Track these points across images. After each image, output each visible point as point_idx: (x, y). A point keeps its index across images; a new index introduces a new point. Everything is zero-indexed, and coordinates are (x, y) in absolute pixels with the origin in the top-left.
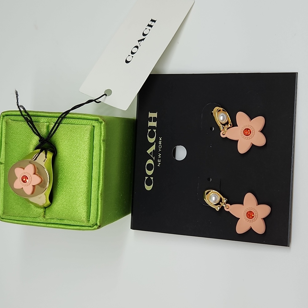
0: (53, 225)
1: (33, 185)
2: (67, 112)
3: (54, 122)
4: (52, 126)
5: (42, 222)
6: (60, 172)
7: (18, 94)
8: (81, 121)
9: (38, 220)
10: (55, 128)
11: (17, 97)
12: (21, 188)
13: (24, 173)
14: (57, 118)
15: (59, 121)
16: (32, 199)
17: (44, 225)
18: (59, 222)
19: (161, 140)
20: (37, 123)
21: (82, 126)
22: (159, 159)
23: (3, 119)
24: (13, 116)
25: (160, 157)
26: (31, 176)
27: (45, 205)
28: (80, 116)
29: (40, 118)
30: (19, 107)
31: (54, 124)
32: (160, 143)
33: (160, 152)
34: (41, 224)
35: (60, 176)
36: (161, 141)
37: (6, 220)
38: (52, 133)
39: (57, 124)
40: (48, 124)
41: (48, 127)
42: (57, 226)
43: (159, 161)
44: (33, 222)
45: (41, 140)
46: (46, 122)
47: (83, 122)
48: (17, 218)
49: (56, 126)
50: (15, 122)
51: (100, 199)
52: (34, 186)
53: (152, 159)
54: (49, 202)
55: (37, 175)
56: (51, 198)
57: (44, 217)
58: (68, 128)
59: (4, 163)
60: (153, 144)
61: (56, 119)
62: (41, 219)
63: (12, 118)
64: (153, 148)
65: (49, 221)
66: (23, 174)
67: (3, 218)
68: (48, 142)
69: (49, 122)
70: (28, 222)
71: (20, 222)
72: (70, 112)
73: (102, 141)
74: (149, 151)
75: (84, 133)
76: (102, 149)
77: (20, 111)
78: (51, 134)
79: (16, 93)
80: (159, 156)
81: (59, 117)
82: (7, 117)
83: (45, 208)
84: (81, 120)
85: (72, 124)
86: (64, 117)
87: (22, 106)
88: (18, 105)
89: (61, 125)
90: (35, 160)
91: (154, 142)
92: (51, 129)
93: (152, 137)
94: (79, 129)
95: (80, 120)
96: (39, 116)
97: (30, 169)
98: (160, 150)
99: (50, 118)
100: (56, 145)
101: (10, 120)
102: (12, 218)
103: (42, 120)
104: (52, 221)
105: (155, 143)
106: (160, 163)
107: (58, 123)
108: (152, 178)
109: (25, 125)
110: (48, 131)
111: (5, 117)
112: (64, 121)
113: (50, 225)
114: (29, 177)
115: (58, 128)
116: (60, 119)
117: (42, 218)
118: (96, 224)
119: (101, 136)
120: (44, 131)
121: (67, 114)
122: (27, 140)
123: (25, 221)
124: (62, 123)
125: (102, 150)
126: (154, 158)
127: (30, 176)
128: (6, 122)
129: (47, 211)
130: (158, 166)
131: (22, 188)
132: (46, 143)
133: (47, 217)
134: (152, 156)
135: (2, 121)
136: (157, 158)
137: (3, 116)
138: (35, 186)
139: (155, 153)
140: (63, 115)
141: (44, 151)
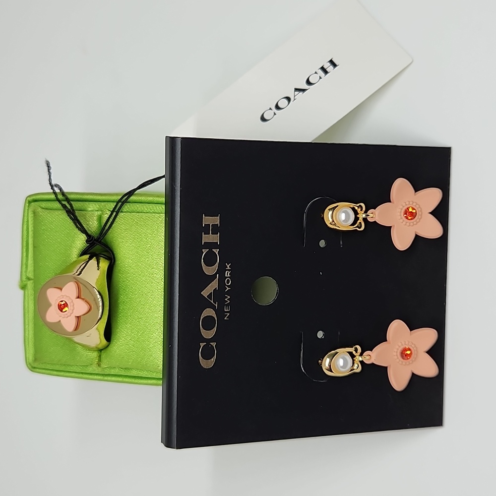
0: (114, 379)
1: (76, 316)
2: (131, 193)
3: (110, 211)
4: (106, 216)
5: (97, 372)
6: (121, 291)
7: (51, 166)
8: (153, 207)
9: (90, 370)
10: (111, 220)
11: (49, 170)
12: (58, 320)
13: (62, 297)
14: (115, 204)
15: (118, 207)
16: (77, 339)
17: (99, 377)
18: (123, 373)
19: (228, 268)
20: (83, 212)
21: (154, 216)
22: (226, 305)
23: (29, 206)
24: (45, 202)
25: (229, 302)
26: (72, 302)
27: (100, 347)
28: (150, 199)
29: (87, 203)
30: (52, 188)
31: (109, 213)
32: (227, 274)
33: (228, 293)
34: (96, 377)
35: (122, 298)
36: (229, 270)
37: (40, 371)
38: (107, 228)
39: (114, 214)
40: (99, 213)
41: (100, 218)
42: (120, 379)
43: (227, 310)
44: (82, 373)
45: (89, 240)
46: (97, 211)
47: (156, 208)
48: (57, 367)
49: (113, 216)
50: (48, 211)
52: (78, 317)
53: (213, 307)
54: (104, 342)
55: (83, 299)
56: (108, 334)
57: (99, 365)
58: (132, 219)
59: (33, 278)
60: (213, 278)
61: (113, 205)
62: (94, 369)
63: (44, 204)
64: (214, 285)
65: (107, 372)
66: (60, 299)
67: (35, 368)
68: (100, 242)
69: (101, 211)
70: (75, 372)
71: (62, 373)
72: (135, 193)
74: (205, 293)
75: (158, 227)
77: (55, 193)
78: (105, 229)
79: (48, 164)
80: (226, 299)
81: (117, 201)
82: (36, 203)
83: (101, 350)
84: (154, 205)
85: (138, 212)
86: (126, 201)
87: (58, 185)
88: (50, 184)
89: (121, 214)
90: (79, 275)
91: (216, 274)
92: (104, 222)
93: (210, 263)
94: (150, 221)
95: (151, 206)
96: (86, 201)
97: (70, 290)
98: (228, 289)
99: (103, 204)
100: (114, 247)
101: (40, 209)
102: (48, 367)
103: (91, 207)
104: (113, 372)
105: (218, 275)
106: (228, 314)
107: (116, 212)
108: (214, 344)
109: (63, 216)
110: (101, 225)
111: (32, 203)
112: (126, 207)
113: (109, 378)
114: (70, 303)
115: (116, 220)
116: (120, 204)
117: (96, 367)
120: (93, 226)
121: (130, 197)
122: (68, 241)
123: (71, 372)
124: (122, 212)
126: (217, 305)
127: (70, 301)
128: (34, 213)
129: (104, 355)
130: (225, 319)
131: (60, 321)
132: (97, 244)
133: (104, 366)
134: (212, 302)
135: (28, 210)
136: (222, 304)
137: (30, 202)
138: (80, 316)
139: (218, 294)
140: (124, 199)
141: (95, 257)
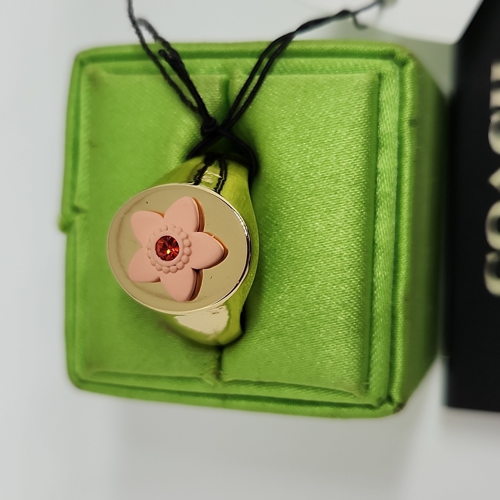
0: (244, 403)
1: (194, 270)
2: (286, 39)
3: (246, 72)
4: (239, 83)
5: (210, 391)
8: (335, 64)
9: (196, 385)
10: (250, 89)
12: (155, 278)
13: (164, 228)
14: (256, 60)
15: (262, 66)
23: (81, 72)
24: (114, 62)
26: (188, 238)
27: (223, 340)
30: (134, 23)
31: (246, 76)
34: (207, 400)
39: (257, 77)
41: (226, 86)
44: (179, 392)
45: (208, 125)
46: (220, 74)
47: (342, 65)
48: (130, 381)
49: (255, 81)
50: (120, 76)
51: (400, 316)
52: (197, 271)
57: (219, 377)
59: (86, 208)
62: (207, 383)
63: (111, 66)
65: (232, 389)
67: (85, 382)
69: (228, 72)
71: (139, 393)
73: (406, 125)
75: (349, 98)
76: (408, 149)
81: (261, 53)
82: (96, 64)
83: (222, 349)
84: (335, 60)
88: (131, 16)
89: (270, 78)
92: (236, 93)
94: (331, 88)
95: (330, 60)
96: (194, 58)
99: (230, 61)
100: (256, 141)
101: (104, 73)
102: (113, 379)
103: (207, 67)
104: (243, 389)
107: (261, 74)
110: (228, 100)
111: (88, 66)
113: (235, 403)
115: (262, 89)
116: (267, 59)
117: (211, 380)
118: (389, 399)
119: (401, 108)
120: (213, 101)
125: (408, 154)
127: (184, 236)
128: (93, 82)
129: (228, 357)
131: (159, 279)
133: (227, 377)
135: (79, 79)
137: (83, 64)
138: (202, 270)
140: (274, 50)
141: (216, 162)
